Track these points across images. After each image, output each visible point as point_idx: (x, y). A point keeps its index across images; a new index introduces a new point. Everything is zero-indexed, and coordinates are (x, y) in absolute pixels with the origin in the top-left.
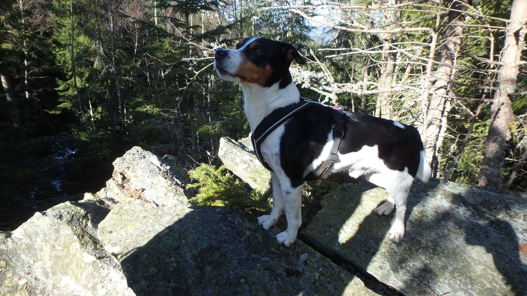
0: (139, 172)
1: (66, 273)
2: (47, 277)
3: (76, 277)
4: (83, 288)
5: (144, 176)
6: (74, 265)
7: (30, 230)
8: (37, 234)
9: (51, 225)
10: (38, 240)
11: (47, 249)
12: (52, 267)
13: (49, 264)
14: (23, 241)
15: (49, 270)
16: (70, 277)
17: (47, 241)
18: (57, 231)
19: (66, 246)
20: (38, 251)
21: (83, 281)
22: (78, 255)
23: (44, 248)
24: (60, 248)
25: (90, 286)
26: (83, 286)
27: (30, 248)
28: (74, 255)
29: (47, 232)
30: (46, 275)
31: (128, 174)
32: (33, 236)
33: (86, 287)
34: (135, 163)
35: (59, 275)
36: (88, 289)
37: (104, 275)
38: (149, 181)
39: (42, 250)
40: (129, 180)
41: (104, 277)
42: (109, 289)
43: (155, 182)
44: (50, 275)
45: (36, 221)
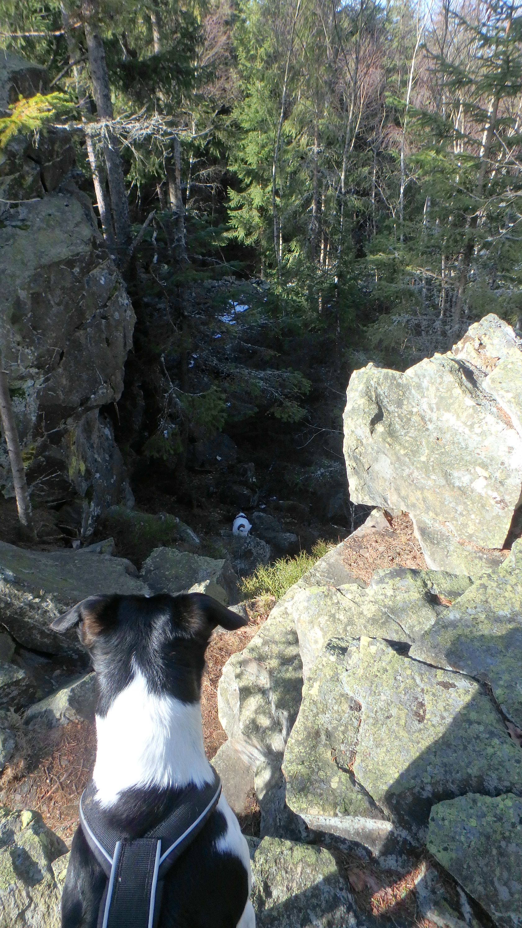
0: (496, 341)
1: (448, 410)
2: (432, 411)
3: (458, 416)
4: (462, 424)
5: (500, 345)
6: (456, 406)
7: (419, 372)
8: (424, 376)
9: (437, 371)
10: (425, 381)
11: (432, 389)
12: (436, 404)
13: (434, 401)
14: (414, 380)
15: (434, 406)
16: (451, 414)
17: (433, 383)
18: (441, 377)
19: (449, 390)
20: (425, 390)
21: (463, 419)
22: (460, 398)
23: (430, 388)
24: (443, 391)
25: (469, 423)
26: (463, 422)
27: (419, 387)
28: (457, 398)
29: (433, 376)
30: (432, 410)
31: (485, 340)
32: (421, 377)
33: (465, 424)
34: (491, 330)
35: (442, 411)
36: (467, 426)
37: (482, 417)
38: (505, 351)
39: (428, 389)
40: (485, 347)
41: (481, 420)
42: (484, 429)
43: (510, 353)
44: (435, 410)
45: (424, 366)
